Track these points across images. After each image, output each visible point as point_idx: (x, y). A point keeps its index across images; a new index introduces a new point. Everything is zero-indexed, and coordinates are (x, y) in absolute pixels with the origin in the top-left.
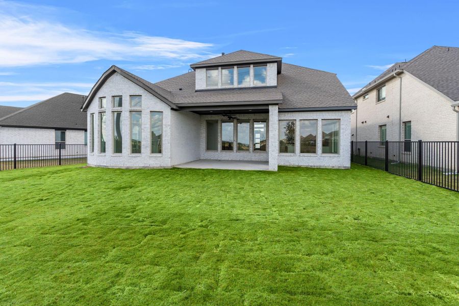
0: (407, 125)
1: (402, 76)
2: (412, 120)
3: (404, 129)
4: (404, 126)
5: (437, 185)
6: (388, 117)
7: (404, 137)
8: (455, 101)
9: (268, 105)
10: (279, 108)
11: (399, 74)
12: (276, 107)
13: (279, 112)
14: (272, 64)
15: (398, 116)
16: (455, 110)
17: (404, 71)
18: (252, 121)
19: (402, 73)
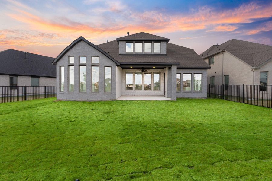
0: (226, 77)
1: (224, 53)
2: (229, 75)
3: (224, 79)
4: (224, 77)
5: (253, 105)
6: (216, 73)
7: (224, 82)
8: (253, 66)
9: (171, 65)
10: (177, 67)
11: (223, 52)
12: (176, 67)
13: (177, 69)
14: (164, 42)
15: (222, 72)
16: (252, 71)
17: (225, 51)
18: (152, 73)
19: (224, 51)
